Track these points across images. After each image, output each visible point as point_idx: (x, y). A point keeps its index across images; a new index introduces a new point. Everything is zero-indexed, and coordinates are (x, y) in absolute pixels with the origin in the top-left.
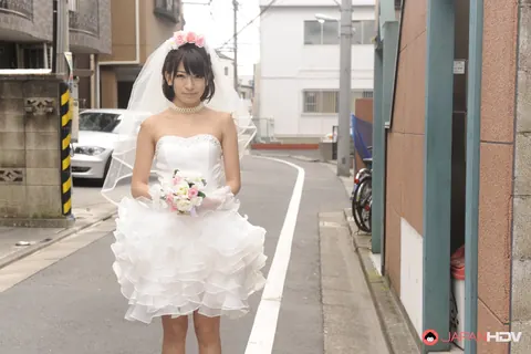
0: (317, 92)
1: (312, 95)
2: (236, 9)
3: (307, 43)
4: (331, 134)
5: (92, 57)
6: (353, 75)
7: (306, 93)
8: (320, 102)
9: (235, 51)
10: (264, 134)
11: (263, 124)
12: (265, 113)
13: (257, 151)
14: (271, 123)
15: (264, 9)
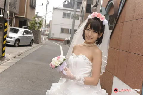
0: (64, 29)
1: (63, 29)
2: (47, 8)
3: (63, 17)
4: (67, 38)
5: (13, 14)
6: (75, 26)
7: (62, 28)
8: (65, 31)
9: (46, 17)
10: (51, 36)
11: (51, 34)
12: (52, 32)
13: (50, 40)
14: (53, 34)
15: (55, 9)
